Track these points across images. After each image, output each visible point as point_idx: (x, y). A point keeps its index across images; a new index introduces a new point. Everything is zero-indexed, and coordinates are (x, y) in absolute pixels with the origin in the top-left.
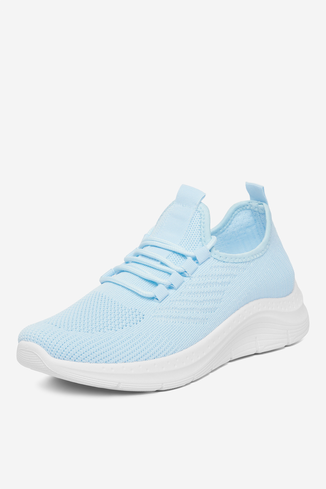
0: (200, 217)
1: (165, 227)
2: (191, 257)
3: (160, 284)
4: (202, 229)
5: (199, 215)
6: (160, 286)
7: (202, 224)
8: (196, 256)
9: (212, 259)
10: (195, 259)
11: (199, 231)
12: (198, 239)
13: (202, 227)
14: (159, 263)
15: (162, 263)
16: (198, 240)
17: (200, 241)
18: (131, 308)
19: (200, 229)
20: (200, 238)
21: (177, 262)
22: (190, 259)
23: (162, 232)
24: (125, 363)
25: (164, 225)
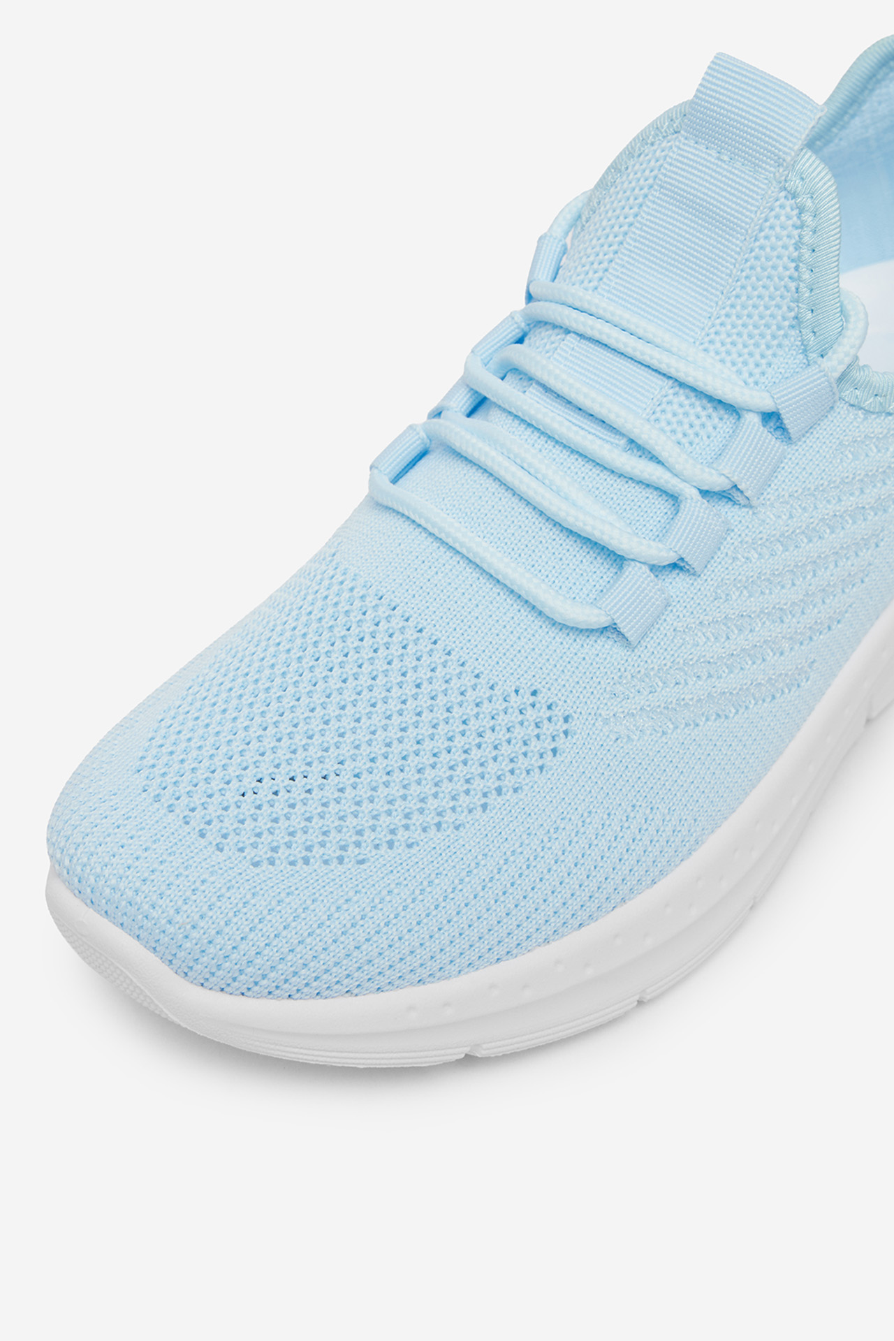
0: (795, 218)
1: (637, 244)
2: (757, 413)
3: (633, 563)
4: (806, 276)
5: (792, 210)
6: (631, 570)
7: (807, 254)
8: (780, 407)
9: (841, 408)
10: (771, 418)
11: (792, 285)
12: (784, 319)
13: (803, 267)
14: (623, 442)
15: (634, 445)
16: (787, 323)
17: (792, 327)
18: (513, 688)
19: (796, 274)
20: (792, 314)
21: (697, 428)
22: (753, 420)
23: (623, 266)
24: (497, 966)
25: (634, 233)
